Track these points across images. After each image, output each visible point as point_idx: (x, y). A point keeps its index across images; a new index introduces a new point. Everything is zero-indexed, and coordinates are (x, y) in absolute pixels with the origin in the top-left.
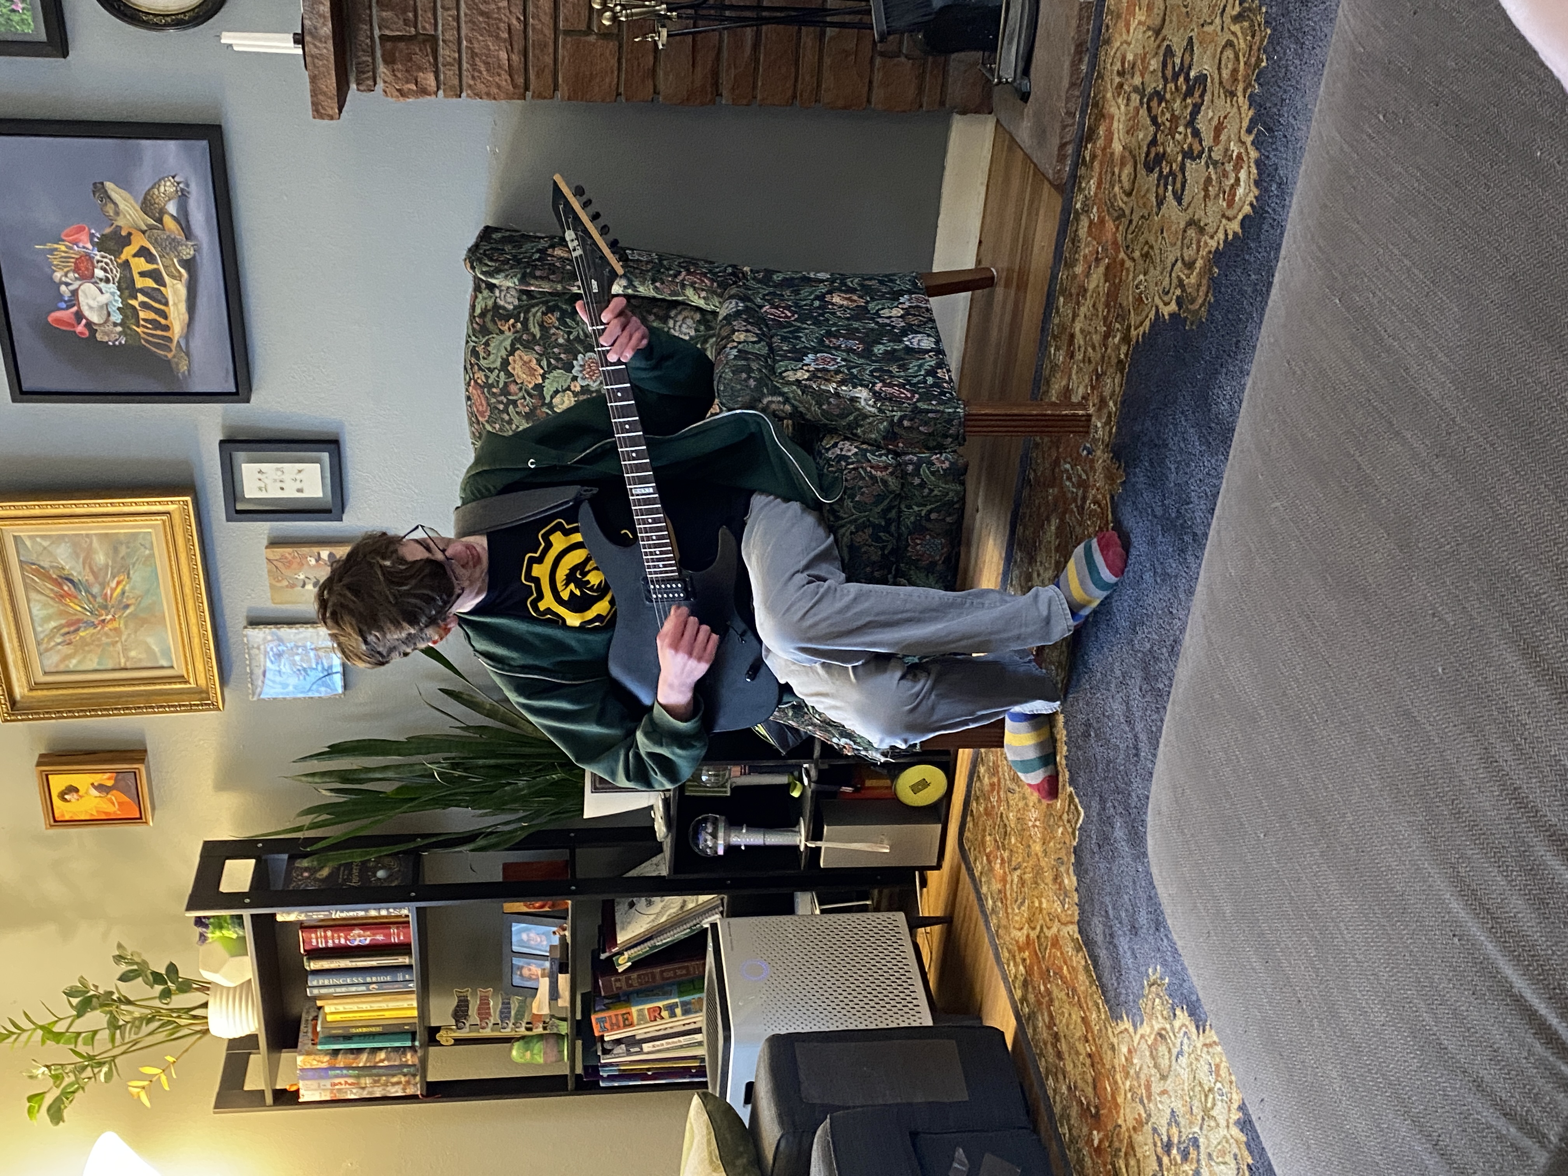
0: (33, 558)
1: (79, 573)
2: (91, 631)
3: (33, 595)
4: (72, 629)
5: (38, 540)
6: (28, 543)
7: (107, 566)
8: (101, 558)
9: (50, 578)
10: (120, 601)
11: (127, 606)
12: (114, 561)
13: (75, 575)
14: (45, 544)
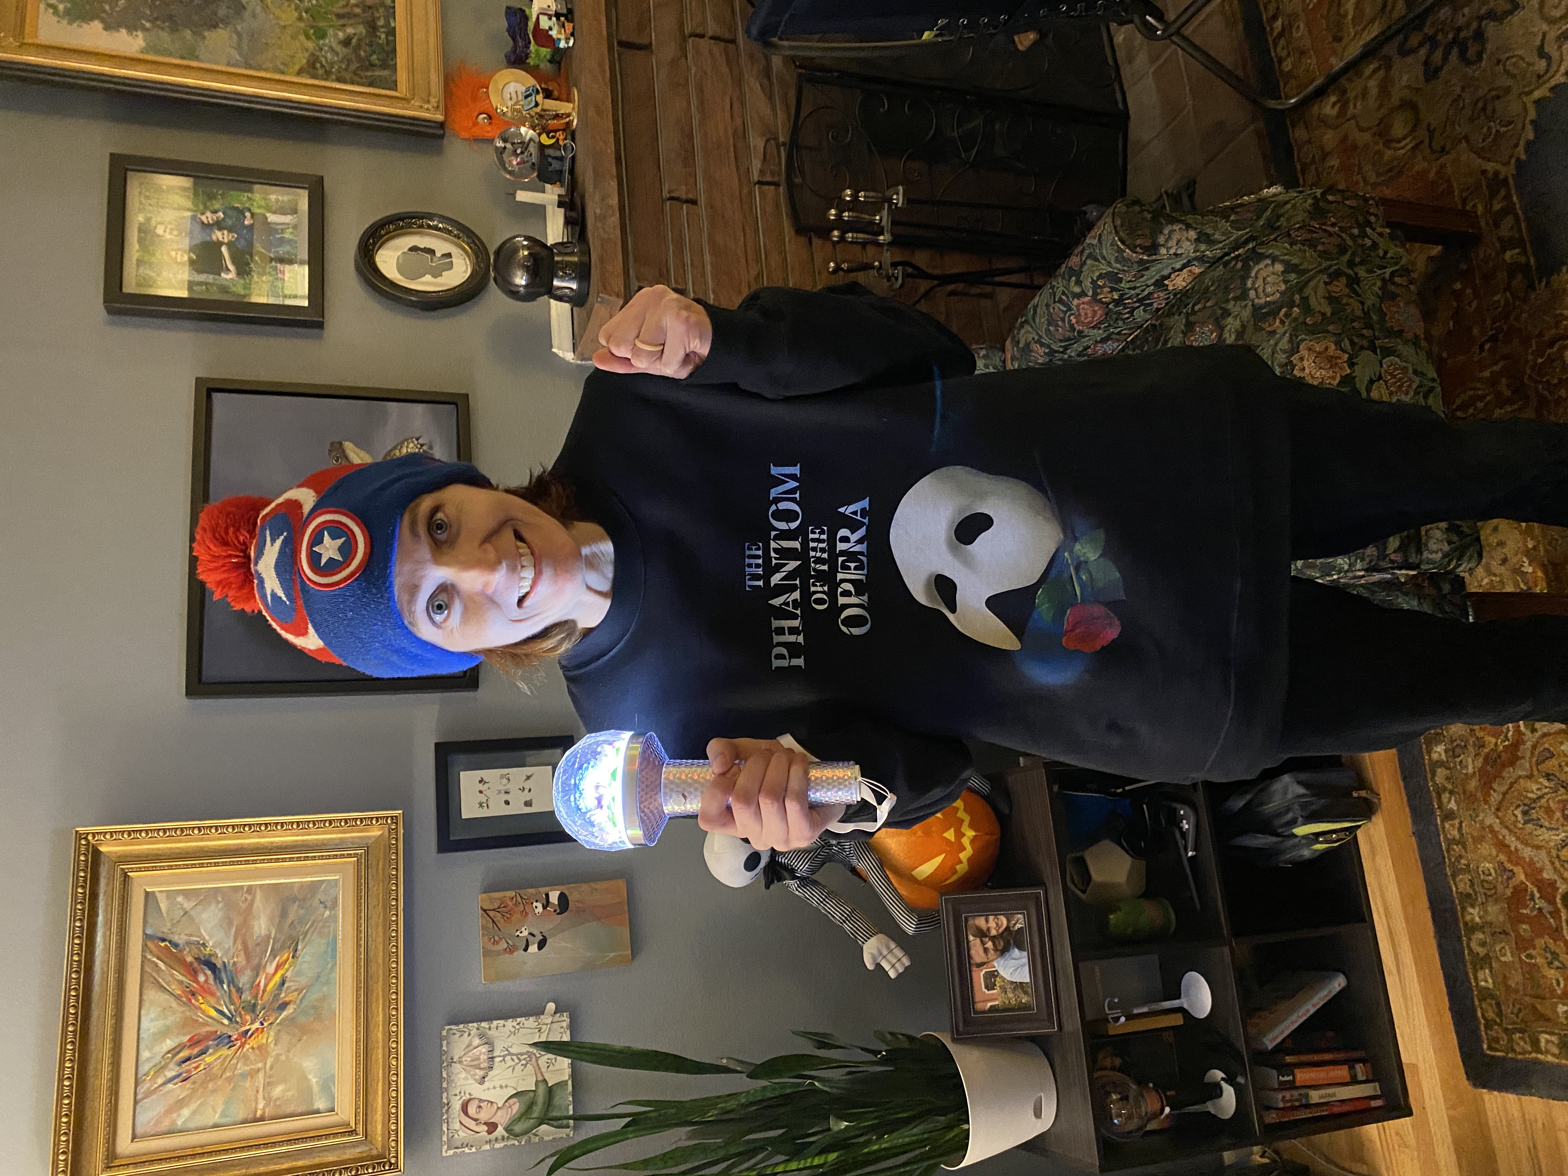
0: (165, 929)
1: (226, 953)
2: (224, 1052)
3: (152, 994)
4: (196, 1051)
5: (180, 899)
6: (163, 906)
7: (268, 937)
8: (261, 926)
9: (182, 962)
10: (276, 996)
11: (284, 1006)
12: (279, 929)
13: (221, 957)
14: (188, 905)
